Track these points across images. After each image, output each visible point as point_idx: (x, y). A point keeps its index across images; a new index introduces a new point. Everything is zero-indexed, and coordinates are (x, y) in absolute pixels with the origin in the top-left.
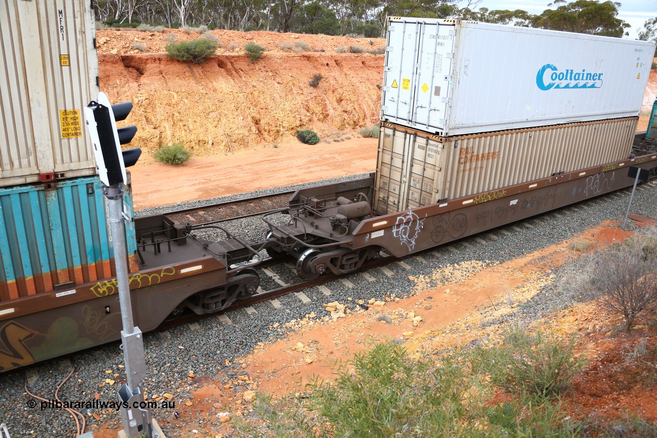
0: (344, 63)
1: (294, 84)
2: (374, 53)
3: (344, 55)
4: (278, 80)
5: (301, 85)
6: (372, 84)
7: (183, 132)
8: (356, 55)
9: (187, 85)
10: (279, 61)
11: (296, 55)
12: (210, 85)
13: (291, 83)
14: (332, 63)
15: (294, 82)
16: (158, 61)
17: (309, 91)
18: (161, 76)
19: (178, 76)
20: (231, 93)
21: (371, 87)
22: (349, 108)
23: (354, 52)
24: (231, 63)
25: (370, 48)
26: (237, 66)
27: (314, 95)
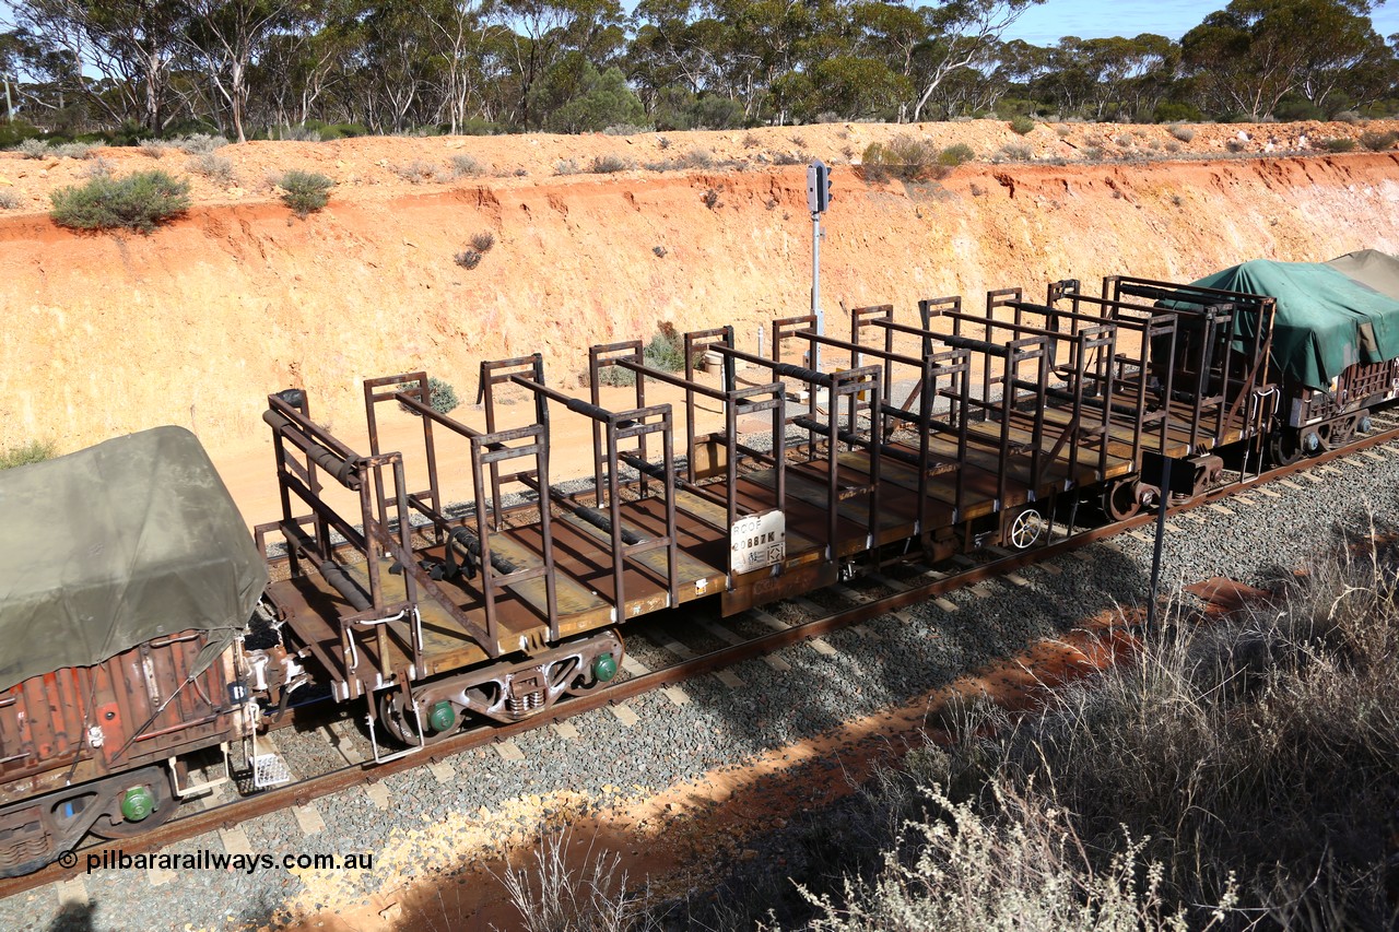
0: (571, 200)
1: (410, 264)
2: (661, 168)
3: (572, 180)
4: (368, 255)
5: (434, 266)
6: (643, 247)
7: (71, 410)
8: (607, 177)
9: (100, 286)
10: (378, 208)
11: (431, 192)
12: (170, 283)
13: (404, 261)
14: (539, 203)
15: (414, 259)
16: (33, 232)
17: (450, 279)
18: (35, 267)
19: (78, 267)
20: (222, 301)
21: (639, 255)
22: (564, 314)
23: (603, 172)
24: (243, 223)
25: (659, 157)
26: (257, 230)
27: (464, 287)
